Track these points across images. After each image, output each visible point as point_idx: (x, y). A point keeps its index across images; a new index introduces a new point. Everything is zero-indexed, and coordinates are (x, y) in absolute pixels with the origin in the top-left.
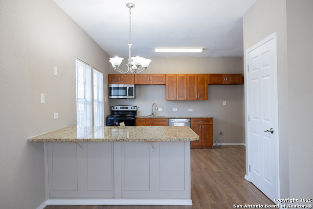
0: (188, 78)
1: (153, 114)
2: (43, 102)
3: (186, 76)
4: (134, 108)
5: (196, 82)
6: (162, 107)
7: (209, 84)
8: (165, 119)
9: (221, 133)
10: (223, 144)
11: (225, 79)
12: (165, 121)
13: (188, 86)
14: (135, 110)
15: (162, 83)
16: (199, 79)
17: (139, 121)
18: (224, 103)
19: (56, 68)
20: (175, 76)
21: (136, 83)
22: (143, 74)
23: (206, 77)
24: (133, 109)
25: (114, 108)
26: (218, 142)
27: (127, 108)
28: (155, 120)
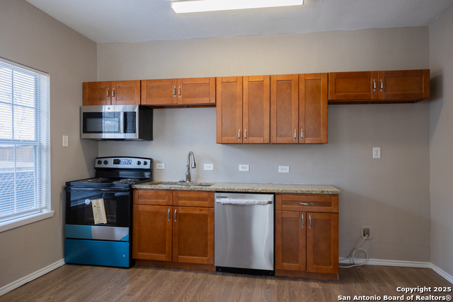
0: (274, 87)
1: (189, 177)
3: (267, 82)
4: (145, 163)
5: (294, 96)
6: (212, 160)
7: (330, 103)
9: (366, 233)
10: (373, 262)
11: (378, 85)
12: (205, 199)
13: (274, 107)
14: (148, 167)
15: (206, 101)
16: (302, 87)
18: (376, 152)
20: (239, 82)
21: (143, 103)
22: (160, 80)
23: (323, 82)
24: (142, 166)
25: (100, 163)
26: (358, 256)
27: (129, 162)
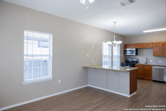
1: (146, 63)
2: (88, 56)
6: (152, 59)
8: (150, 66)
12: (150, 67)
15: (151, 47)
17: (136, 66)
19: (93, 46)
20: (159, 43)
21: (136, 48)
24: (136, 60)
25: (127, 59)
27: (133, 60)
28: (144, 66)
